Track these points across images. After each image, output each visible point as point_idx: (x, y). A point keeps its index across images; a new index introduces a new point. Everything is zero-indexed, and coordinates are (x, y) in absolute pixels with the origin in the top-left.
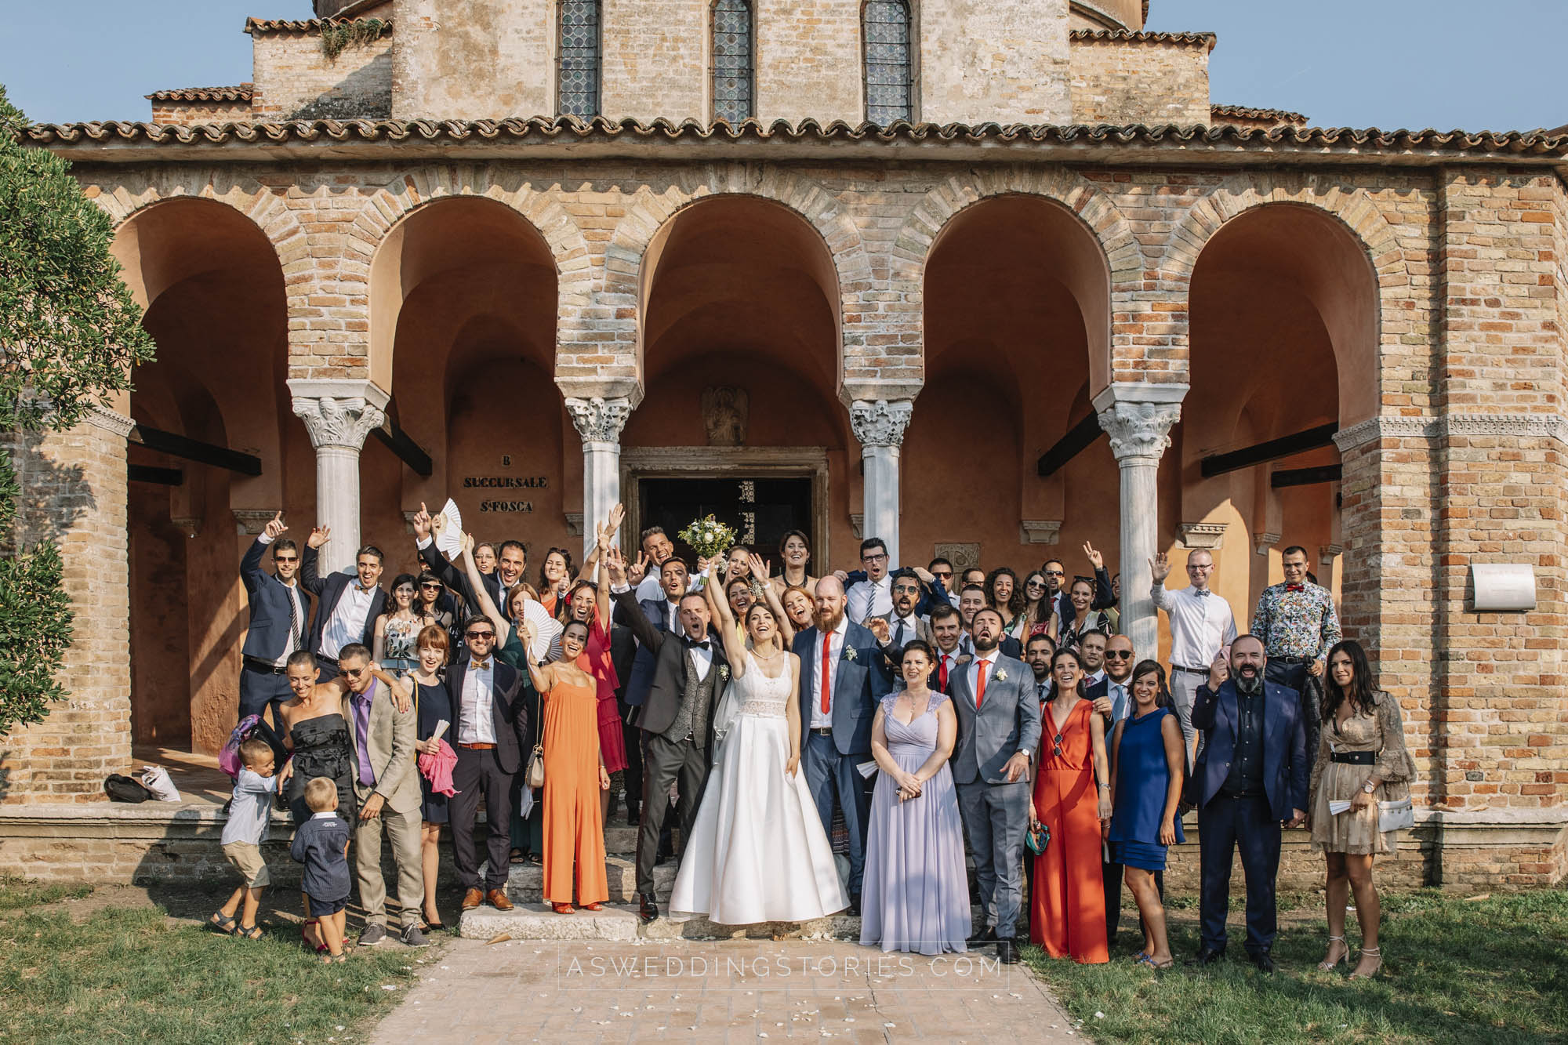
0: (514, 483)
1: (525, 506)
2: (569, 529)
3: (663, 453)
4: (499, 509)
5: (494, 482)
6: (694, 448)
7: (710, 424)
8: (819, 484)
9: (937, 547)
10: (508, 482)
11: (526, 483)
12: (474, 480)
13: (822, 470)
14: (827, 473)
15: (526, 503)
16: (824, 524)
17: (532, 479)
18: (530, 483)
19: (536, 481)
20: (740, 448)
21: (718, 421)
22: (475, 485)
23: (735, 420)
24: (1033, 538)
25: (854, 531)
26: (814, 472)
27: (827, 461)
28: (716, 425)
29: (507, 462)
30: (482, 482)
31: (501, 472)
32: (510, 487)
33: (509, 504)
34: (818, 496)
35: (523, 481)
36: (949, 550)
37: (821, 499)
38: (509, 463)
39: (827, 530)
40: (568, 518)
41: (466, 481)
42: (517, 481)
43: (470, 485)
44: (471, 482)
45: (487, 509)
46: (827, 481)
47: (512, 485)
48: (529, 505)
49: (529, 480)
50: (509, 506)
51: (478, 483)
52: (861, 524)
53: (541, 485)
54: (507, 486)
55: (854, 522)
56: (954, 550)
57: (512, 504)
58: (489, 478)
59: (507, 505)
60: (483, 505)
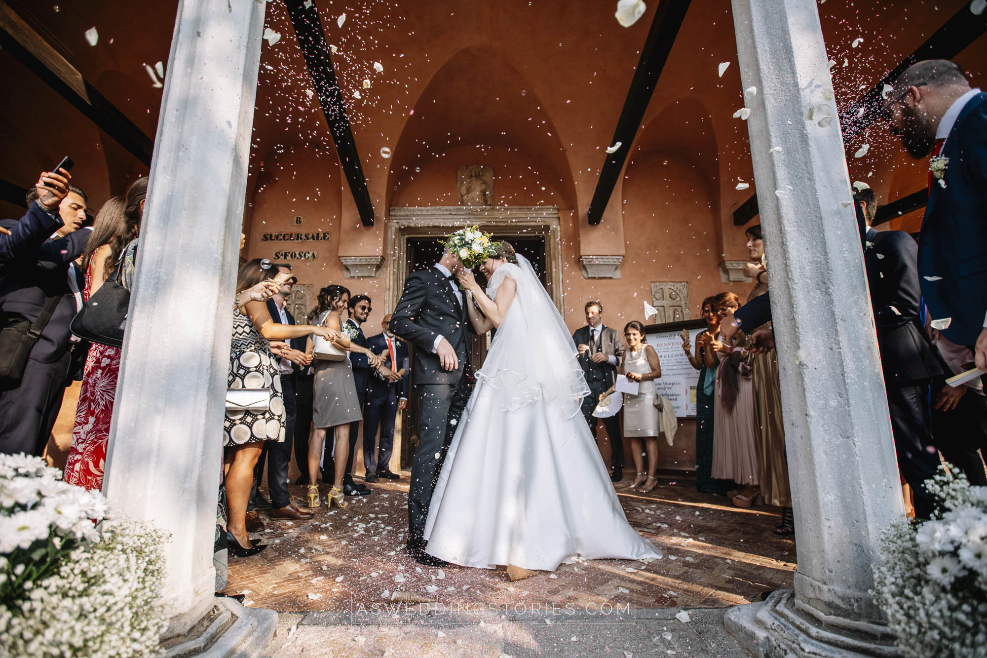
0: (303, 237)
1: (310, 255)
3: (425, 213)
4: (289, 258)
5: (287, 237)
6: (450, 207)
7: (464, 190)
8: (552, 237)
9: (653, 285)
10: (298, 237)
11: (313, 237)
12: (271, 235)
13: (554, 225)
14: (559, 228)
15: (311, 253)
16: (557, 267)
17: (318, 235)
18: (316, 237)
19: (321, 235)
20: (488, 207)
21: (470, 187)
22: (271, 239)
23: (484, 187)
24: (733, 276)
25: (584, 272)
26: (547, 228)
27: (559, 218)
28: (468, 191)
29: (299, 221)
30: (277, 237)
31: (294, 229)
32: (300, 241)
33: (297, 253)
34: (552, 246)
35: (311, 236)
36: (663, 287)
37: (554, 248)
38: (300, 222)
39: (561, 272)
40: (343, 261)
41: (265, 236)
42: (306, 236)
43: (267, 239)
44: (268, 237)
45: (279, 258)
46: (559, 234)
47: (301, 239)
48: (313, 254)
49: (315, 235)
50: (297, 255)
51: (273, 238)
52: (590, 265)
53: (324, 239)
54: (297, 239)
55: (585, 263)
56: (667, 287)
57: (299, 254)
58: (283, 234)
59: (295, 254)
60: (276, 255)
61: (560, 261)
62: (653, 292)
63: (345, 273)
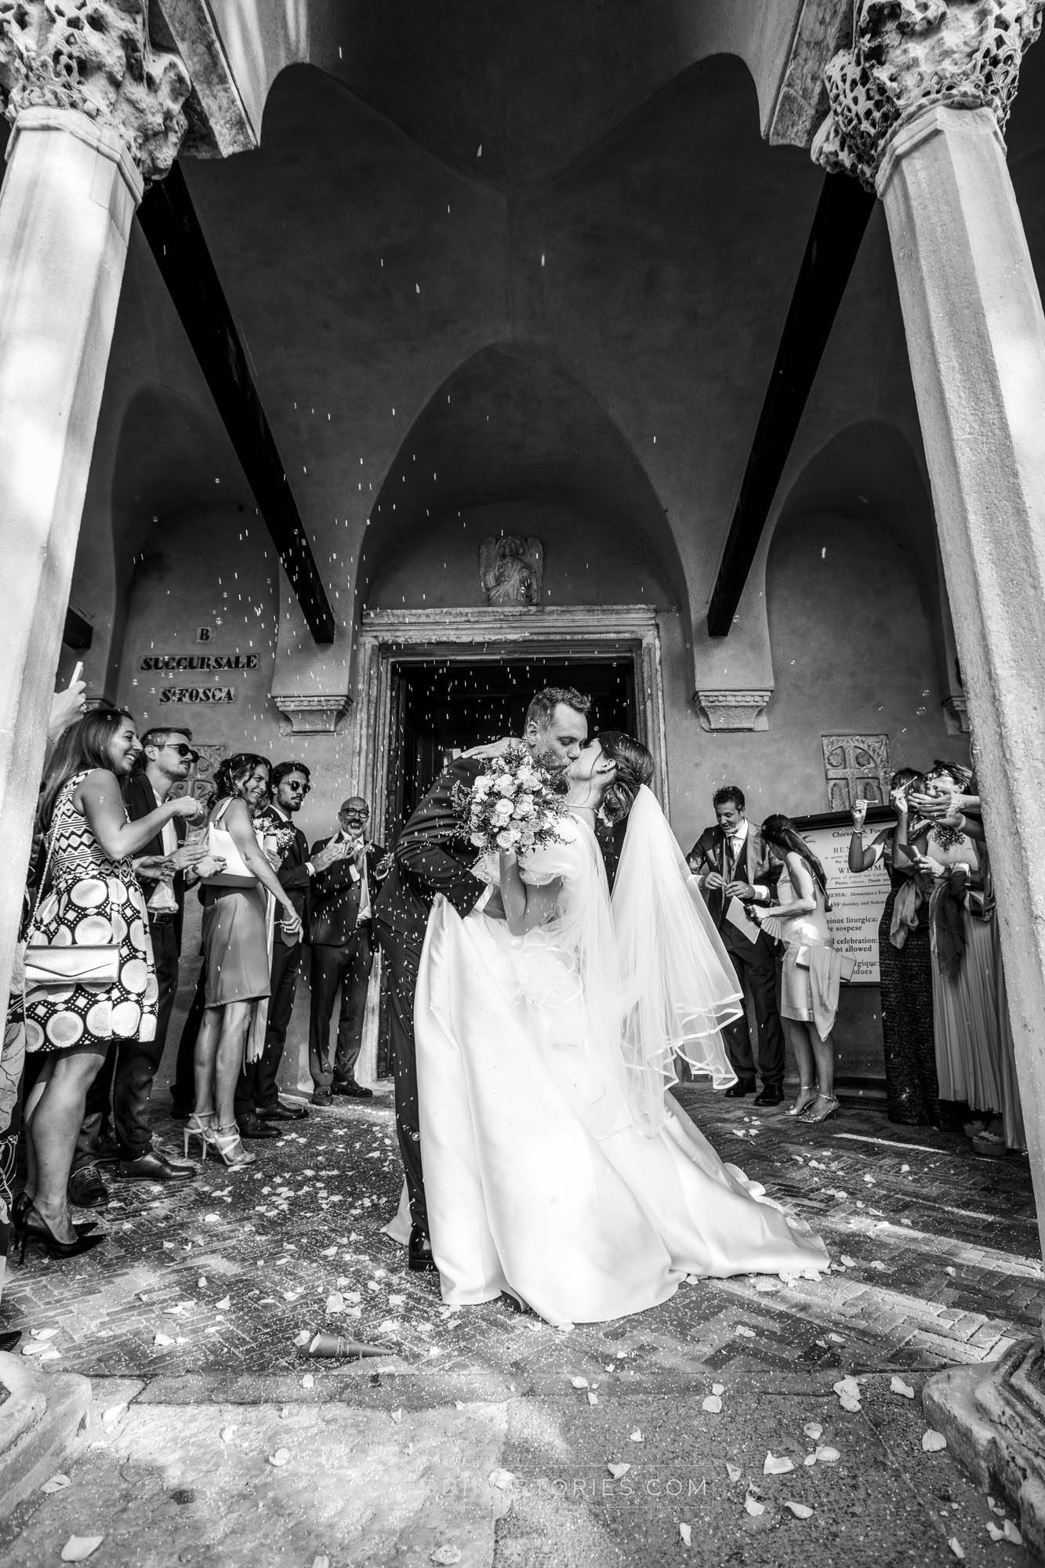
0: (212, 663)
1: (223, 694)
2: (283, 724)
3: (423, 619)
4: (186, 699)
5: (184, 664)
6: (467, 610)
7: (491, 580)
8: (646, 658)
9: (825, 741)
10: (203, 662)
11: (228, 664)
12: (157, 660)
13: (650, 638)
14: (657, 643)
15: (225, 690)
16: (655, 712)
17: (237, 658)
18: (234, 664)
19: (243, 660)
20: (533, 609)
21: (502, 575)
22: (156, 667)
23: (525, 573)
25: (702, 720)
26: (638, 642)
27: (657, 626)
28: (499, 581)
29: (205, 636)
30: (167, 664)
31: (196, 650)
32: (206, 669)
33: (201, 691)
34: (645, 675)
35: (225, 661)
36: (844, 744)
37: (650, 678)
38: (208, 637)
39: (662, 720)
40: (279, 704)
41: (145, 661)
42: (216, 661)
43: (149, 667)
44: (152, 663)
45: (168, 699)
46: (658, 654)
47: (208, 666)
48: (229, 693)
49: (233, 660)
50: (201, 695)
51: (160, 665)
52: (712, 707)
53: (248, 665)
54: (202, 667)
55: (703, 704)
56: (852, 745)
57: (205, 693)
58: (177, 658)
59: (198, 693)
60: (164, 694)
61: (660, 701)
62: (827, 753)
63: (284, 728)
